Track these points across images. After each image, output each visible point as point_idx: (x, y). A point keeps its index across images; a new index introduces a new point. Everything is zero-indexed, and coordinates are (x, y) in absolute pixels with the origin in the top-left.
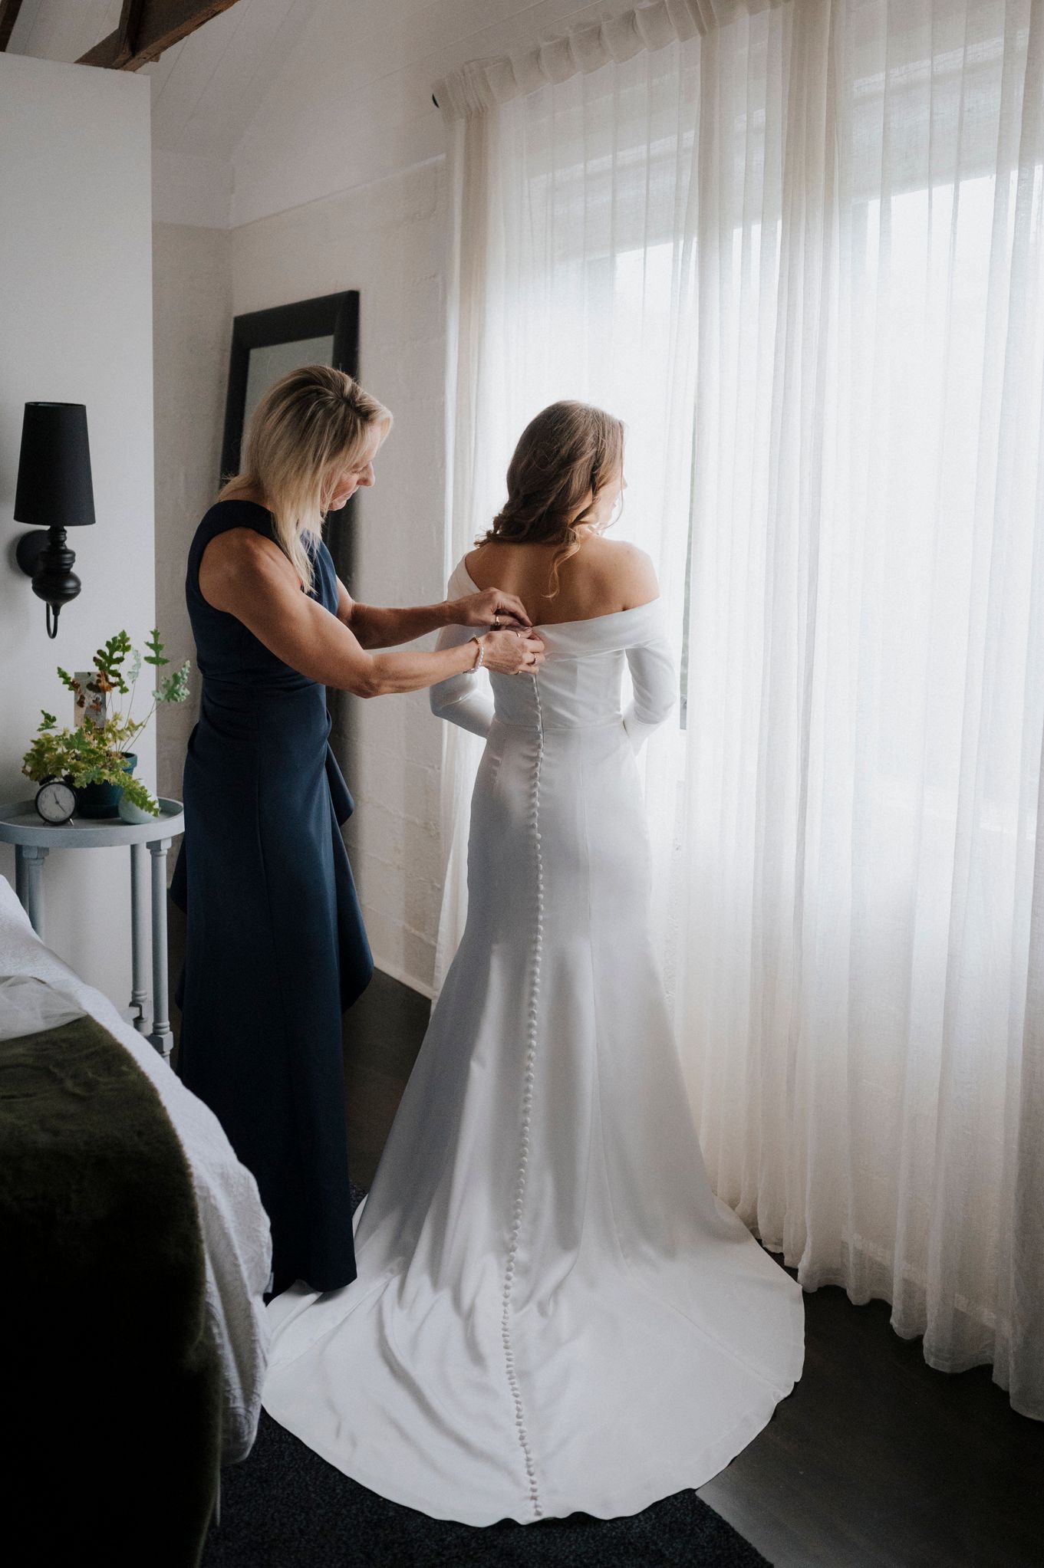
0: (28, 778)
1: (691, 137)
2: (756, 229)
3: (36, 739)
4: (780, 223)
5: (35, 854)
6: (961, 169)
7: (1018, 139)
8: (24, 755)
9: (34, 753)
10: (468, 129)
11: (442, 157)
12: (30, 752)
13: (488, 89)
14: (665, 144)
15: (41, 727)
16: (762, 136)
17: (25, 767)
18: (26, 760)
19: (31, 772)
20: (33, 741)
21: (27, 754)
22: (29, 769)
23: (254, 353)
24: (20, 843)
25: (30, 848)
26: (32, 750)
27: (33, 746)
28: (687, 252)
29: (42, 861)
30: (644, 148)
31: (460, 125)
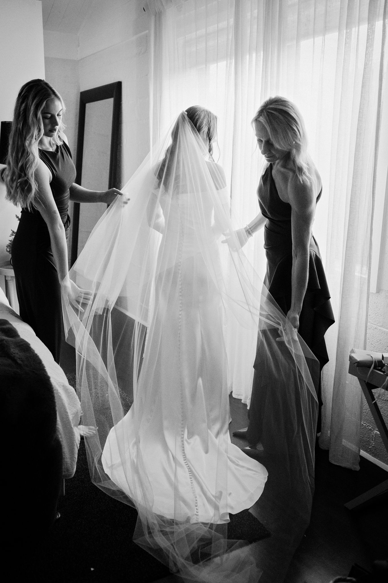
0: (8, 253)
1: (232, 21)
2: (254, 55)
3: (10, 240)
4: (262, 52)
5: (10, 279)
6: (326, 30)
7: (346, 17)
8: (6, 245)
9: (10, 244)
10: (155, 21)
11: (147, 31)
12: (8, 244)
13: (162, 5)
14: (223, 24)
15: (11, 235)
16: (256, 20)
17: (7, 249)
18: (7, 247)
19: (9, 251)
20: (9, 240)
21: (8, 245)
22: (8, 250)
23: (88, 105)
24: (5, 275)
25: (8, 276)
26: (9, 243)
27: (9, 242)
28: (231, 63)
29: (12, 281)
30: (216, 25)
31: (153, 18)
